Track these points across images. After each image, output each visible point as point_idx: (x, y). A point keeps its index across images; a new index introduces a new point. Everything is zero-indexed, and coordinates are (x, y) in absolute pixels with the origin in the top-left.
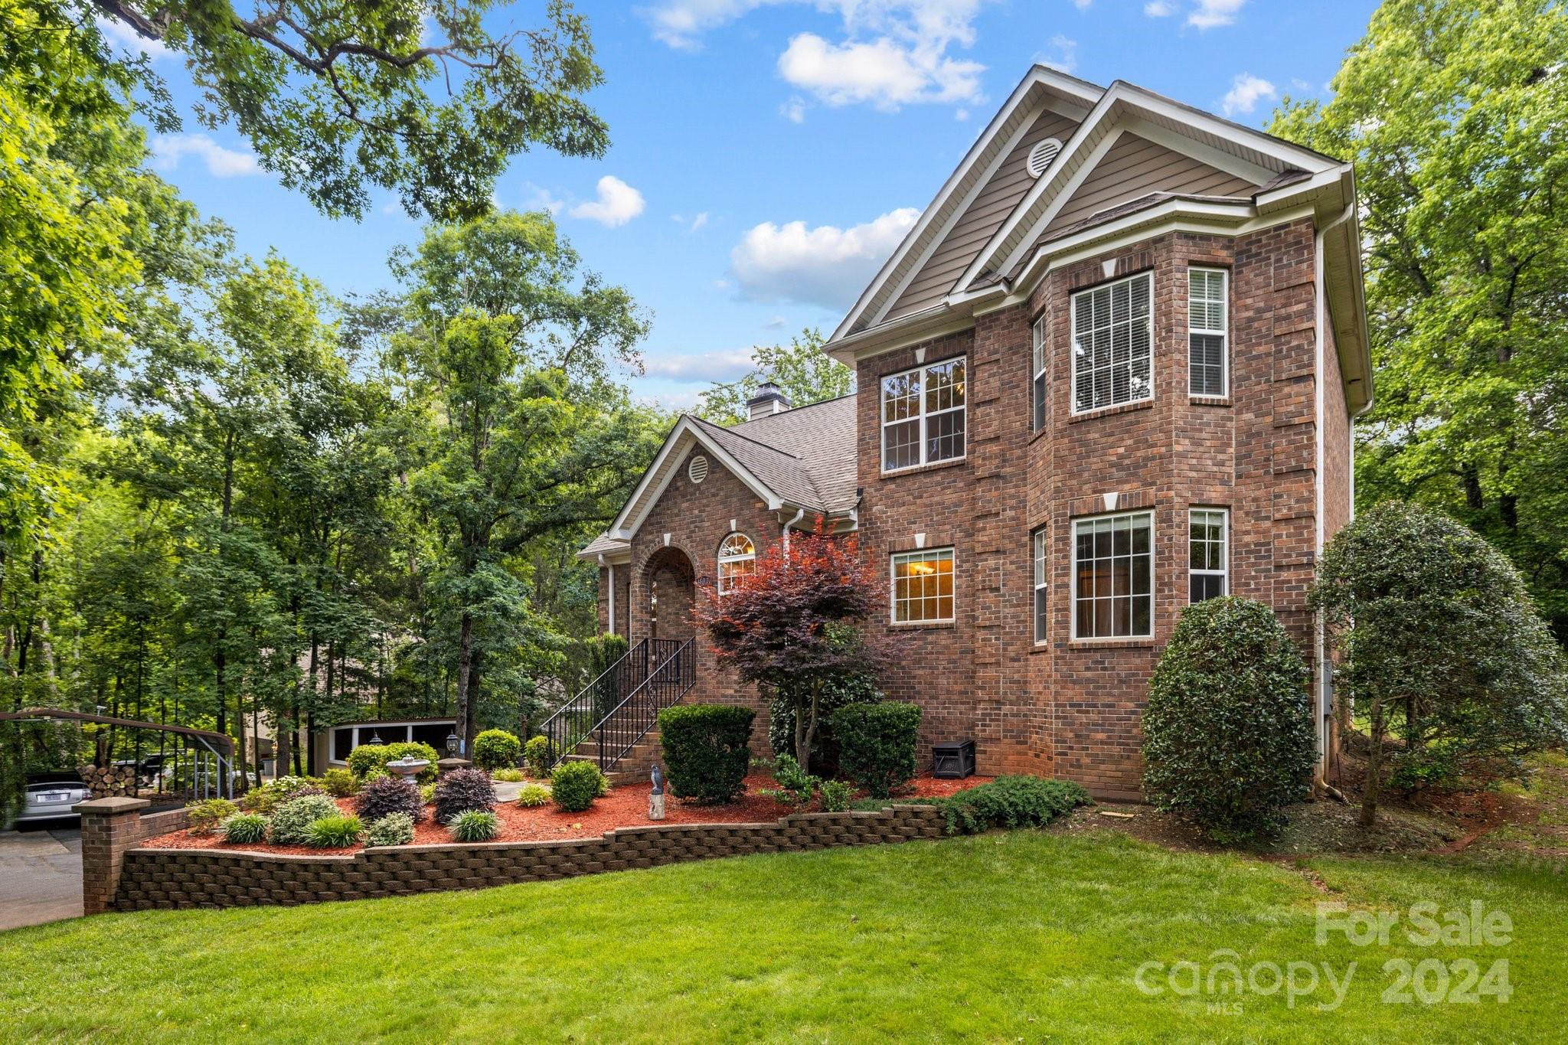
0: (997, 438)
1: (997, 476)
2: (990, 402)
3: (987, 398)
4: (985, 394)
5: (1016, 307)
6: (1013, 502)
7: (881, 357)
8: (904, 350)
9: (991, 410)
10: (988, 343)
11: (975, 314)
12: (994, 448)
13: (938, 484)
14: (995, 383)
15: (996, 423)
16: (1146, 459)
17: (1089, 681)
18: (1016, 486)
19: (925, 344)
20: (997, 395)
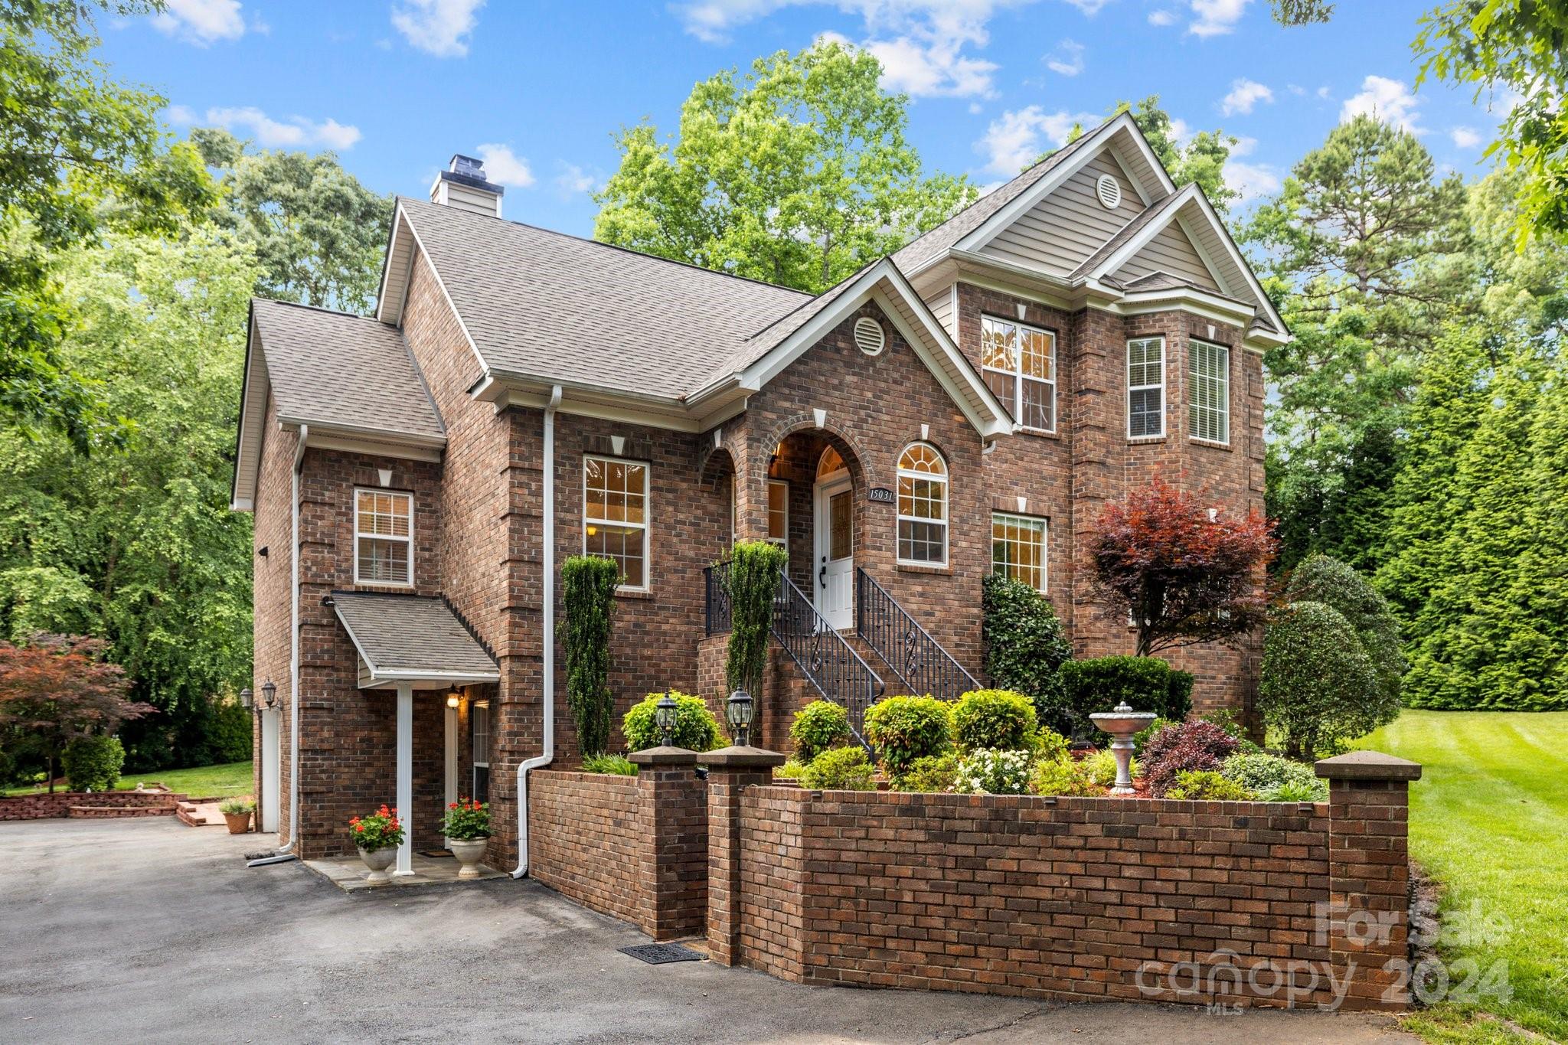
0: (1102, 429)
1: (1103, 464)
2: (1099, 392)
3: (1097, 388)
4: (1096, 383)
5: (1118, 316)
6: (1114, 492)
7: (985, 292)
8: (1007, 297)
9: (1099, 399)
10: (1099, 336)
11: (1089, 304)
12: (1100, 436)
13: (1036, 451)
14: (1103, 377)
15: (1103, 414)
16: (1232, 490)
17: (1202, 657)
18: (1116, 478)
19: (1026, 303)
20: (1103, 388)
